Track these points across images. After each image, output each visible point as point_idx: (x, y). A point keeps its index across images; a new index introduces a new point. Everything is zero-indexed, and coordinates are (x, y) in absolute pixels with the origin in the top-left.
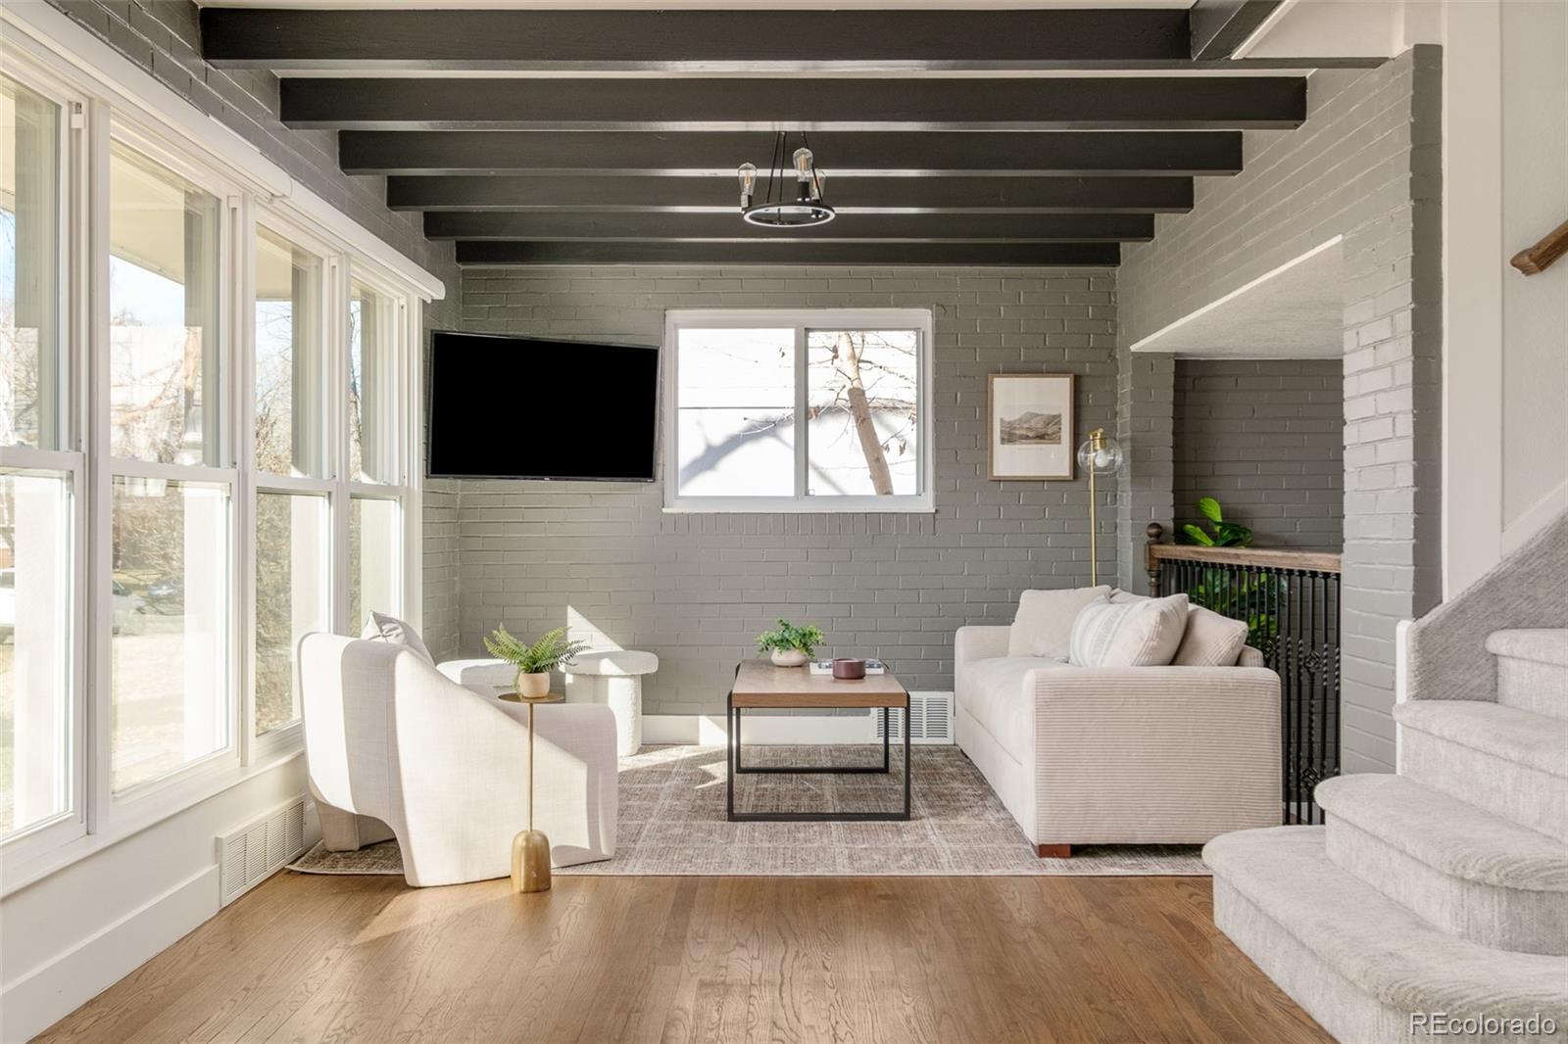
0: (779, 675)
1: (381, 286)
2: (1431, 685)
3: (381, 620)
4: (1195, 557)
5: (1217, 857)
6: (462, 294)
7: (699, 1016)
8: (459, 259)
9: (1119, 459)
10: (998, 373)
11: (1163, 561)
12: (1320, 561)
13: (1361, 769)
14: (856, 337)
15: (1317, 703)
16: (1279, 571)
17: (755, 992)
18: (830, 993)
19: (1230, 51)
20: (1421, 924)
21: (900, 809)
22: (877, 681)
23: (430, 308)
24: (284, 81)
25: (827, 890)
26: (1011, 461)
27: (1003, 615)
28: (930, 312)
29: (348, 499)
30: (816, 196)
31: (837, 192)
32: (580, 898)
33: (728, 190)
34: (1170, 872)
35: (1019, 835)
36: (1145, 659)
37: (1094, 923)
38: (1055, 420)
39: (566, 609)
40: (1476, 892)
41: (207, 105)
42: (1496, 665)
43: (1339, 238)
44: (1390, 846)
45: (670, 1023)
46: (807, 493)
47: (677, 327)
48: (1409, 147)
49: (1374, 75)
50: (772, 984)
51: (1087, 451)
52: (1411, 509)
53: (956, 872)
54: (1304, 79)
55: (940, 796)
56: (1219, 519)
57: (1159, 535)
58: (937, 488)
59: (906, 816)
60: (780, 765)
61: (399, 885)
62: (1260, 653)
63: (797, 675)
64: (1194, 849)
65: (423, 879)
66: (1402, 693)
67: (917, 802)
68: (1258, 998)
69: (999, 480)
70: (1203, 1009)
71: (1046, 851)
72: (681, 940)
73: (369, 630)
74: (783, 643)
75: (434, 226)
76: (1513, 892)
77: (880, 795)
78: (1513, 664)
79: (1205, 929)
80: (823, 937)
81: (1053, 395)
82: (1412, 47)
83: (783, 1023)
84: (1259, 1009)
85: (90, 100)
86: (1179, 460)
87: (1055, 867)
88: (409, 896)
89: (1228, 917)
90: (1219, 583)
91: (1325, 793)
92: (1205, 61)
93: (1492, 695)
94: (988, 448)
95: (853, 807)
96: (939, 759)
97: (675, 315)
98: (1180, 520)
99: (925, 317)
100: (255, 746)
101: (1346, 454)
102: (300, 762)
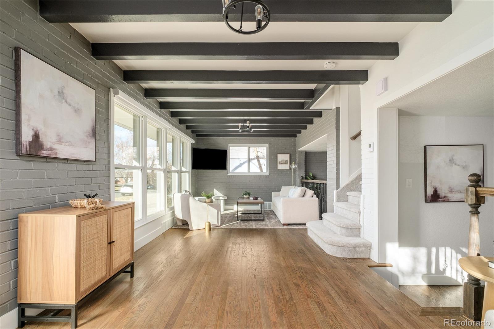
0: (245, 199)
1: (185, 141)
2: (338, 200)
3: (186, 191)
4: (307, 181)
5: (308, 225)
6: (197, 142)
7: (232, 247)
8: (197, 137)
9: (296, 167)
10: (278, 154)
11: (303, 182)
12: (324, 182)
13: (329, 212)
14: (257, 148)
15: (324, 202)
16: (320, 183)
17: (240, 244)
18: (251, 244)
19: (310, 108)
20: (335, 233)
21: (263, 219)
22: (260, 200)
23: (192, 144)
24: (171, 111)
25: (251, 231)
26: (280, 167)
27: (279, 190)
28: (268, 144)
29: (180, 172)
30: (250, 128)
31: (253, 127)
32: (215, 231)
33: (237, 127)
34: (302, 228)
35: (281, 223)
36: (299, 196)
37: (290, 235)
38: (287, 161)
39: (214, 189)
40: (342, 228)
41: (160, 116)
42: (348, 197)
43: (326, 135)
44: (331, 222)
45: (228, 248)
46: (249, 172)
47: (230, 147)
48: (335, 122)
49: (331, 111)
50: (243, 243)
51: (292, 165)
52: (336, 174)
53: (270, 228)
54: (321, 111)
55: (269, 217)
56: (312, 175)
57: (302, 178)
58: (269, 171)
59: (264, 220)
60: (245, 213)
61: (189, 230)
62: (315, 195)
63: (248, 199)
64: (305, 224)
65: (194, 228)
66: (335, 201)
67: (266, 218)
68: (313, 244)
69: (279, 170)
70: (304, 246)
71: (284, 225)
72: (230, 237)
73: (184, 192)
74: (246, 194)
75: (193, 132)
76: (347, 228)
77: (260, 217)
78: (350, 197)
79: (306, 235)
80: (251, 237)
81: (287, 157)
82: (335, 107)
83: (244, 248)
84: (313, 246)
85: (144, 116)
86: (306, 167)
87: (285, 227)
88: (190, 232)
89: (310, 234)
90: (312, 185)
91: (323, 215)
92: (306, 109)
93: (347, 201)
94: (277, 165)
95: (256, 219)
96: (269, 212)
97: (229, 145)
98: (306, 176)
99: (267, 145)
100: (167, 209)
101: (327, 166)
102: (174, 212)
